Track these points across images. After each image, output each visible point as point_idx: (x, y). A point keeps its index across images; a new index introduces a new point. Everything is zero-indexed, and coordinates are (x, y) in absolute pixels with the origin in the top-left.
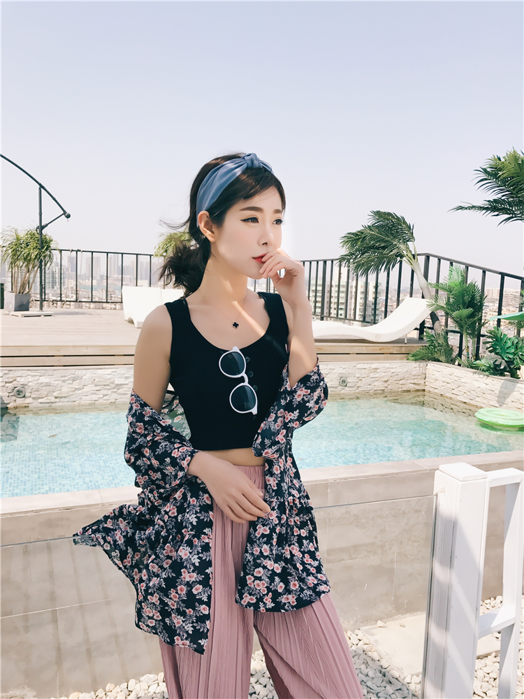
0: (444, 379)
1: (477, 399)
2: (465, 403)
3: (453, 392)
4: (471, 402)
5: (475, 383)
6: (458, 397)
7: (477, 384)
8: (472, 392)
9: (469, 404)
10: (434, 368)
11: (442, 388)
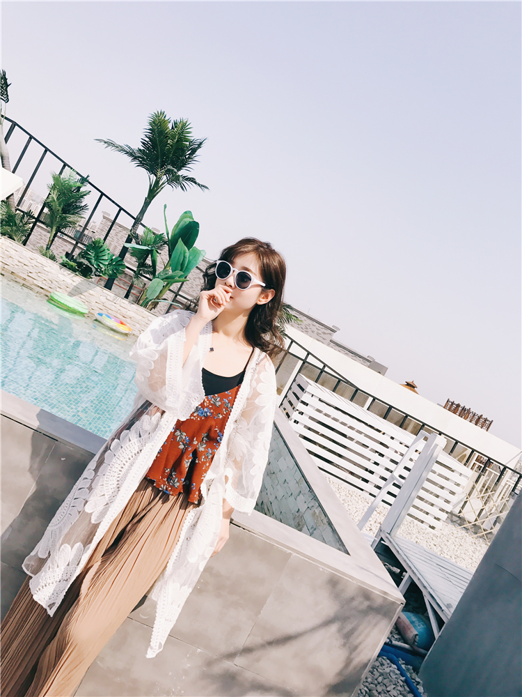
0: (21, 260)
1: (58, 289)
2: (41, 288)
3: (30, 274)
4: (50, 290)
5: (60, 275)
6: (35, 281)
7: (62, 278)
8: (54, 282)
9: (47, 291)
10: (10, 245)
11: (16, 266)
